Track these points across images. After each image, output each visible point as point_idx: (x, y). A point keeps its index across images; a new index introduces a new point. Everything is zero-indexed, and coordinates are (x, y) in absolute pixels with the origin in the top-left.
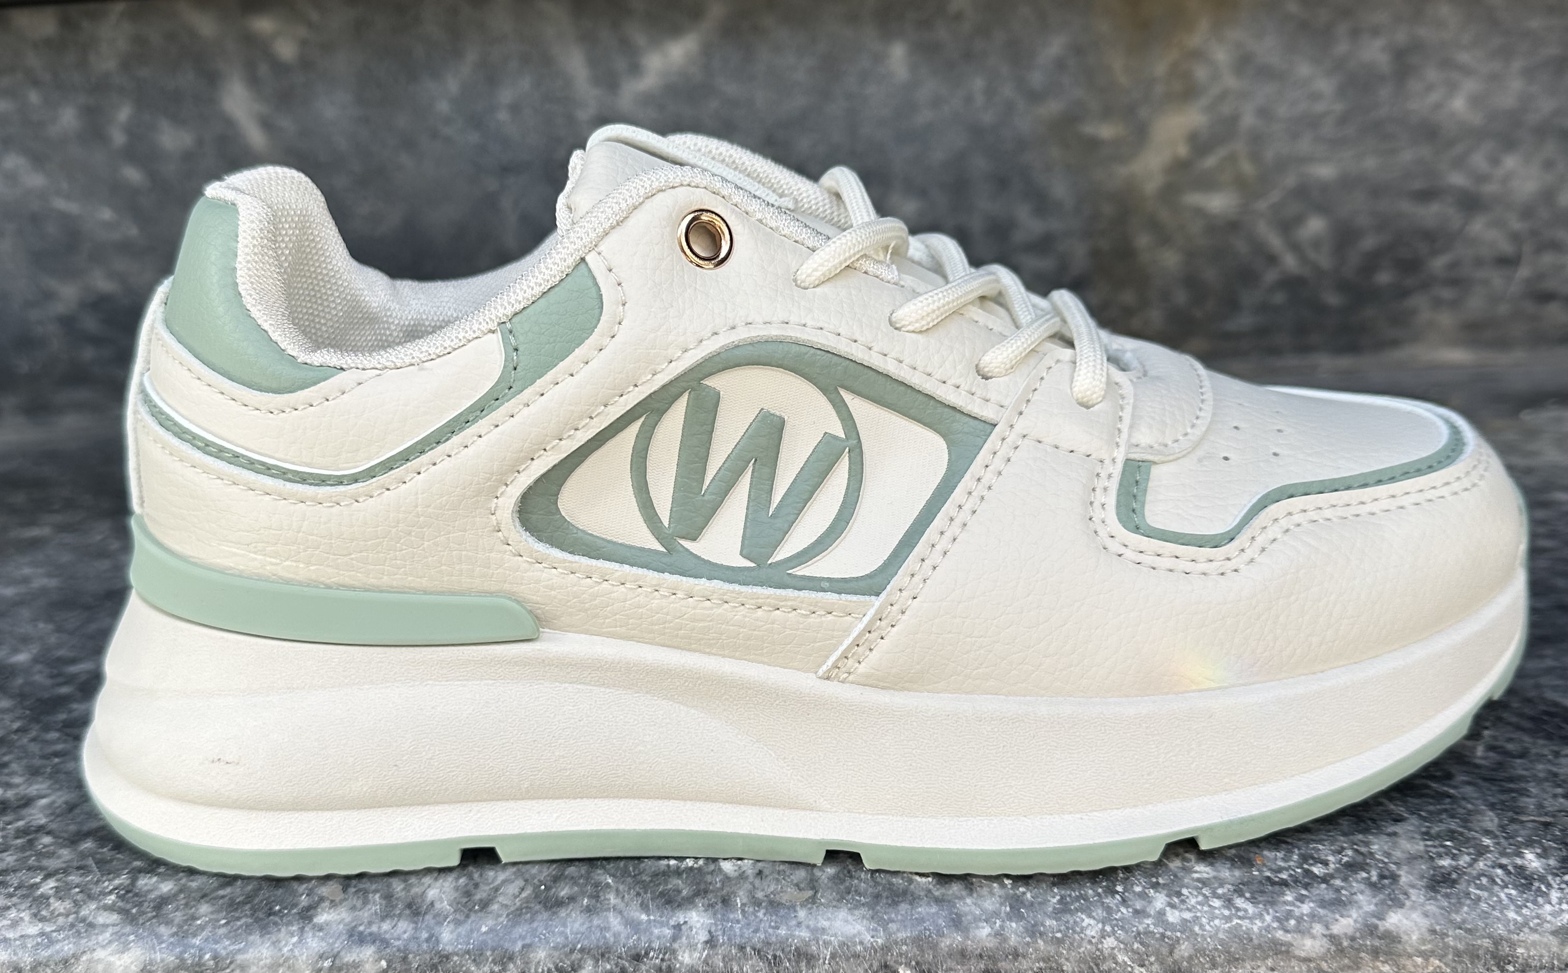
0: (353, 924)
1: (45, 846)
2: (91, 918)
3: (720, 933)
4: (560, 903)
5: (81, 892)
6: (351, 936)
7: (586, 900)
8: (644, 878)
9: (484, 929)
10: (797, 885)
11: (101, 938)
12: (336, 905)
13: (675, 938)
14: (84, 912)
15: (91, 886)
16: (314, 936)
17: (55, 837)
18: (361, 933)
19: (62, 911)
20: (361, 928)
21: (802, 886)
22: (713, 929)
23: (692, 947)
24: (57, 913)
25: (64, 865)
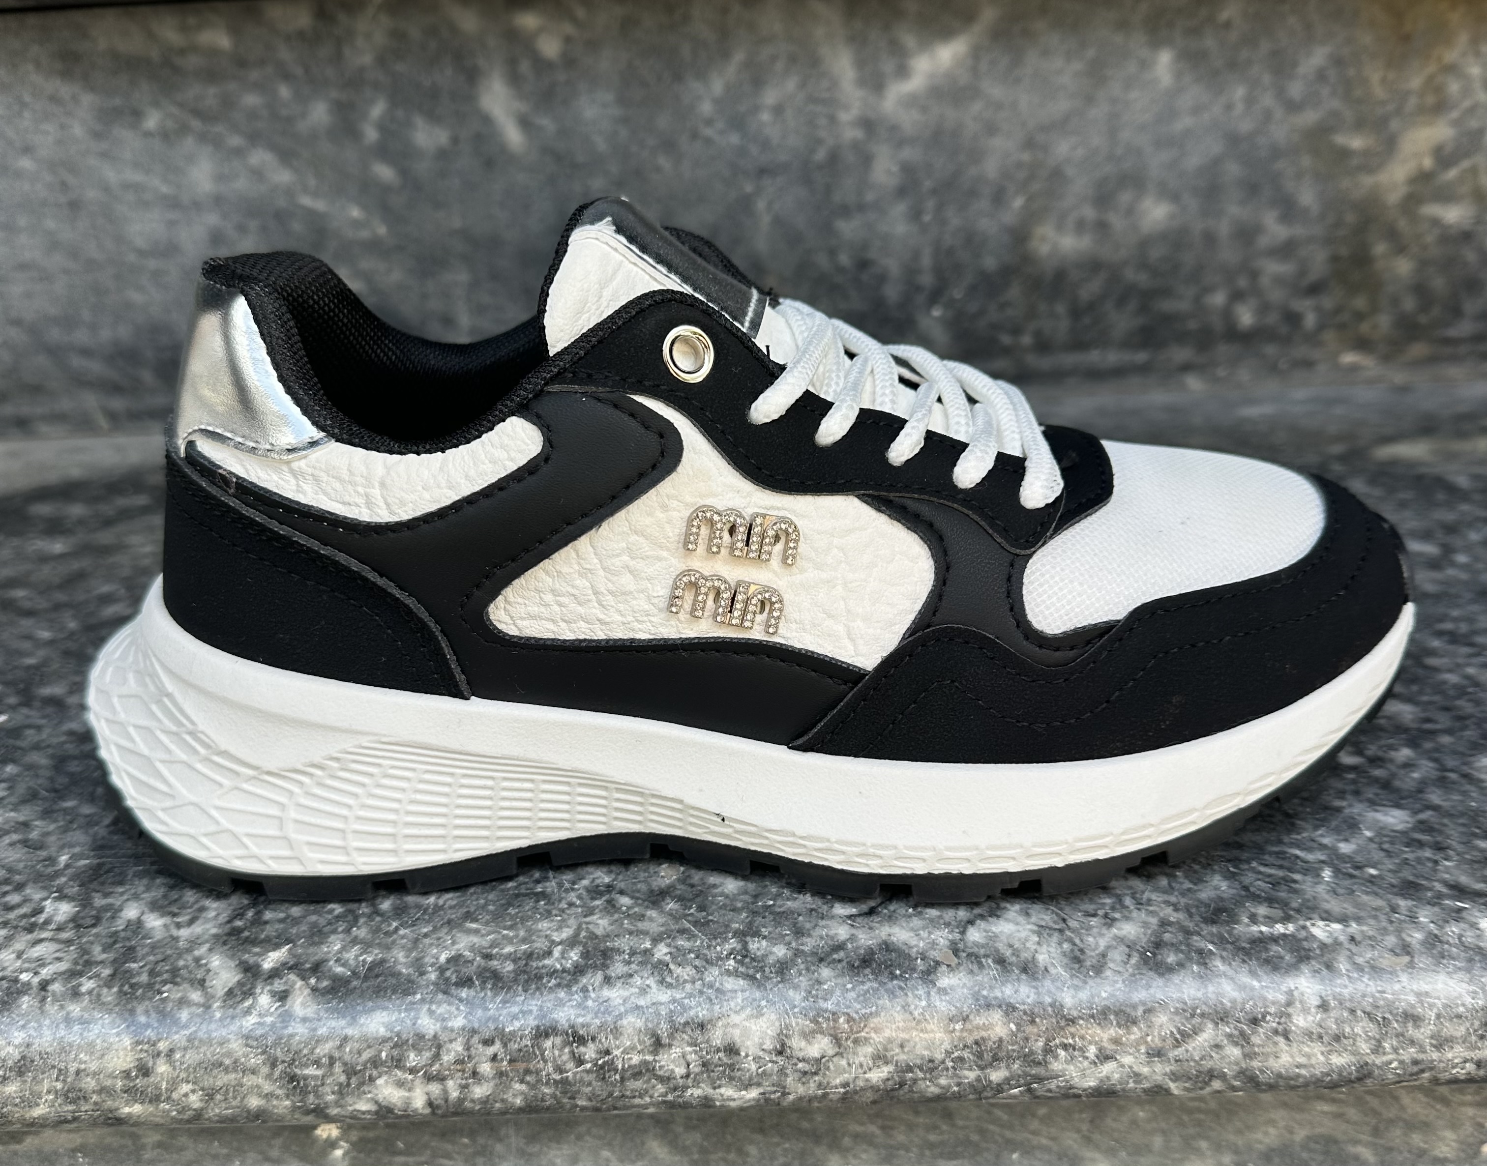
0: (977, 988)
1: (629, 908)
2: (717, 984)
3: (1330, 998)
4: (1170, 969)
5: (697, 957)
6: (978, 1000)
7: (1195, 967)
8: (1244, 945)
9: (1104, 995)
10: (1392, 950)
11: (732, 1004)
12: (953, 970)
13: (1289, 1004)
14: (708, 979)
15: (705, 951)
16: (941, 1000)
17: (632, 898)
18: (985, 997)
19: (686, 977)
20: (985, 993)
21: (1398, 951)
22: (1323, 994)
23: (1305, 1011)
24: (681, 980)
25: (662, 929)
